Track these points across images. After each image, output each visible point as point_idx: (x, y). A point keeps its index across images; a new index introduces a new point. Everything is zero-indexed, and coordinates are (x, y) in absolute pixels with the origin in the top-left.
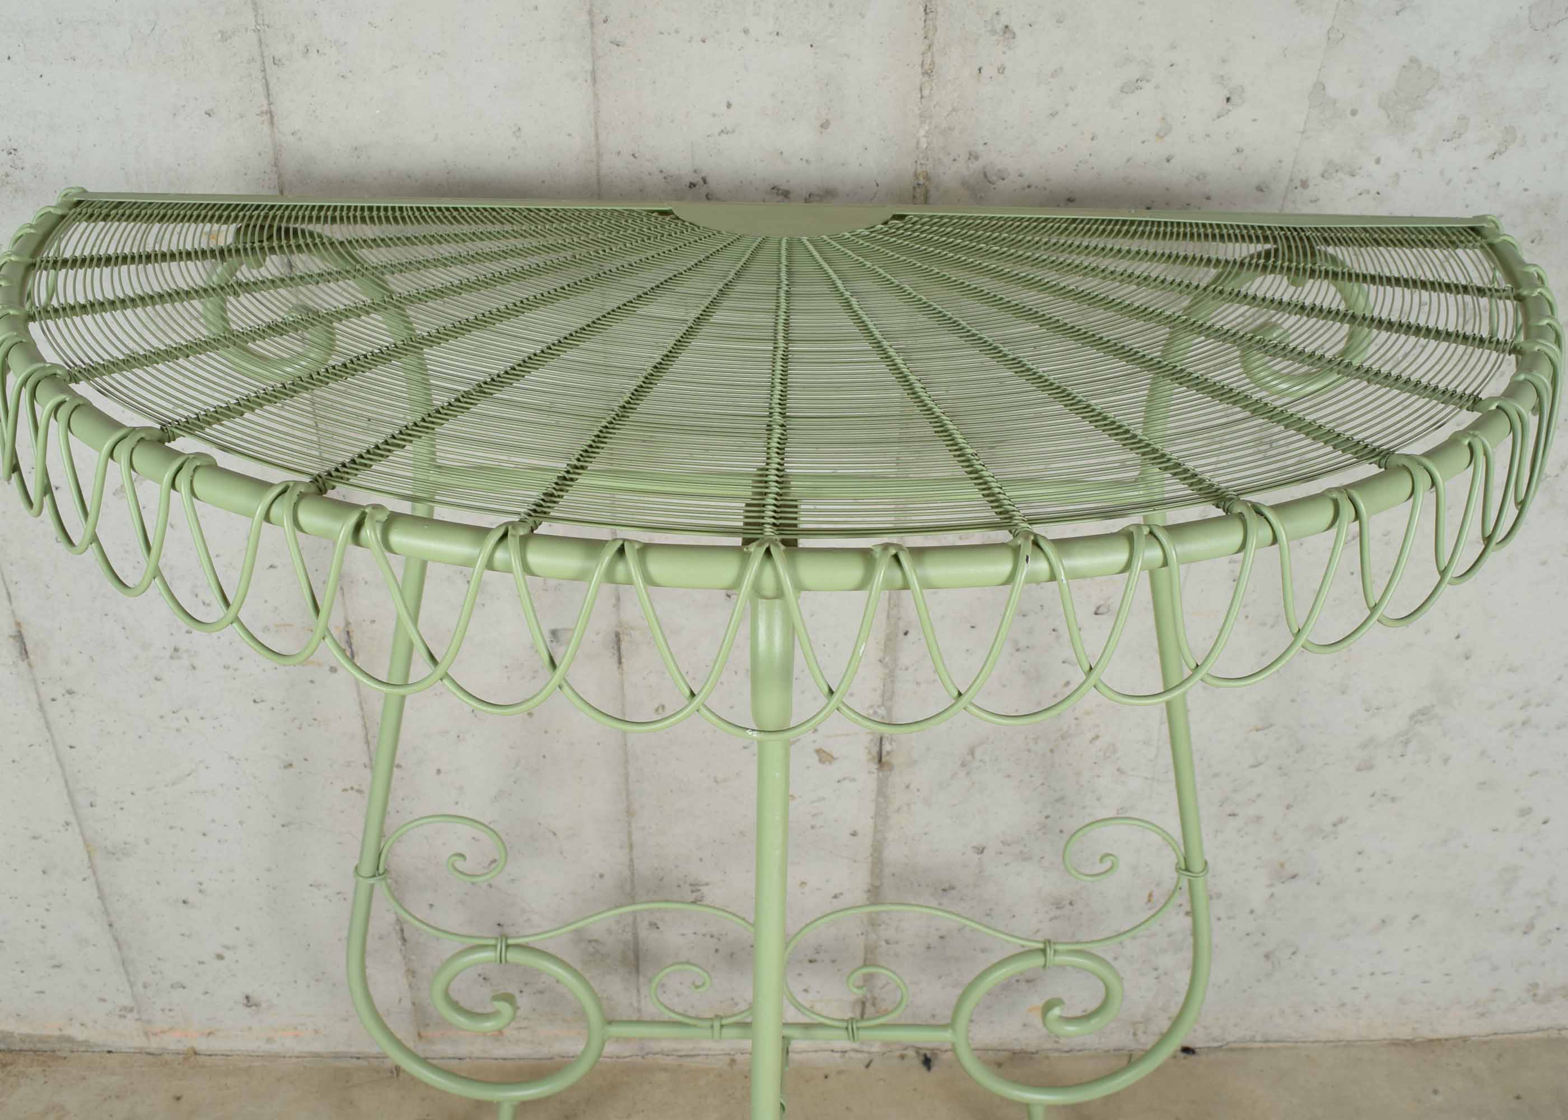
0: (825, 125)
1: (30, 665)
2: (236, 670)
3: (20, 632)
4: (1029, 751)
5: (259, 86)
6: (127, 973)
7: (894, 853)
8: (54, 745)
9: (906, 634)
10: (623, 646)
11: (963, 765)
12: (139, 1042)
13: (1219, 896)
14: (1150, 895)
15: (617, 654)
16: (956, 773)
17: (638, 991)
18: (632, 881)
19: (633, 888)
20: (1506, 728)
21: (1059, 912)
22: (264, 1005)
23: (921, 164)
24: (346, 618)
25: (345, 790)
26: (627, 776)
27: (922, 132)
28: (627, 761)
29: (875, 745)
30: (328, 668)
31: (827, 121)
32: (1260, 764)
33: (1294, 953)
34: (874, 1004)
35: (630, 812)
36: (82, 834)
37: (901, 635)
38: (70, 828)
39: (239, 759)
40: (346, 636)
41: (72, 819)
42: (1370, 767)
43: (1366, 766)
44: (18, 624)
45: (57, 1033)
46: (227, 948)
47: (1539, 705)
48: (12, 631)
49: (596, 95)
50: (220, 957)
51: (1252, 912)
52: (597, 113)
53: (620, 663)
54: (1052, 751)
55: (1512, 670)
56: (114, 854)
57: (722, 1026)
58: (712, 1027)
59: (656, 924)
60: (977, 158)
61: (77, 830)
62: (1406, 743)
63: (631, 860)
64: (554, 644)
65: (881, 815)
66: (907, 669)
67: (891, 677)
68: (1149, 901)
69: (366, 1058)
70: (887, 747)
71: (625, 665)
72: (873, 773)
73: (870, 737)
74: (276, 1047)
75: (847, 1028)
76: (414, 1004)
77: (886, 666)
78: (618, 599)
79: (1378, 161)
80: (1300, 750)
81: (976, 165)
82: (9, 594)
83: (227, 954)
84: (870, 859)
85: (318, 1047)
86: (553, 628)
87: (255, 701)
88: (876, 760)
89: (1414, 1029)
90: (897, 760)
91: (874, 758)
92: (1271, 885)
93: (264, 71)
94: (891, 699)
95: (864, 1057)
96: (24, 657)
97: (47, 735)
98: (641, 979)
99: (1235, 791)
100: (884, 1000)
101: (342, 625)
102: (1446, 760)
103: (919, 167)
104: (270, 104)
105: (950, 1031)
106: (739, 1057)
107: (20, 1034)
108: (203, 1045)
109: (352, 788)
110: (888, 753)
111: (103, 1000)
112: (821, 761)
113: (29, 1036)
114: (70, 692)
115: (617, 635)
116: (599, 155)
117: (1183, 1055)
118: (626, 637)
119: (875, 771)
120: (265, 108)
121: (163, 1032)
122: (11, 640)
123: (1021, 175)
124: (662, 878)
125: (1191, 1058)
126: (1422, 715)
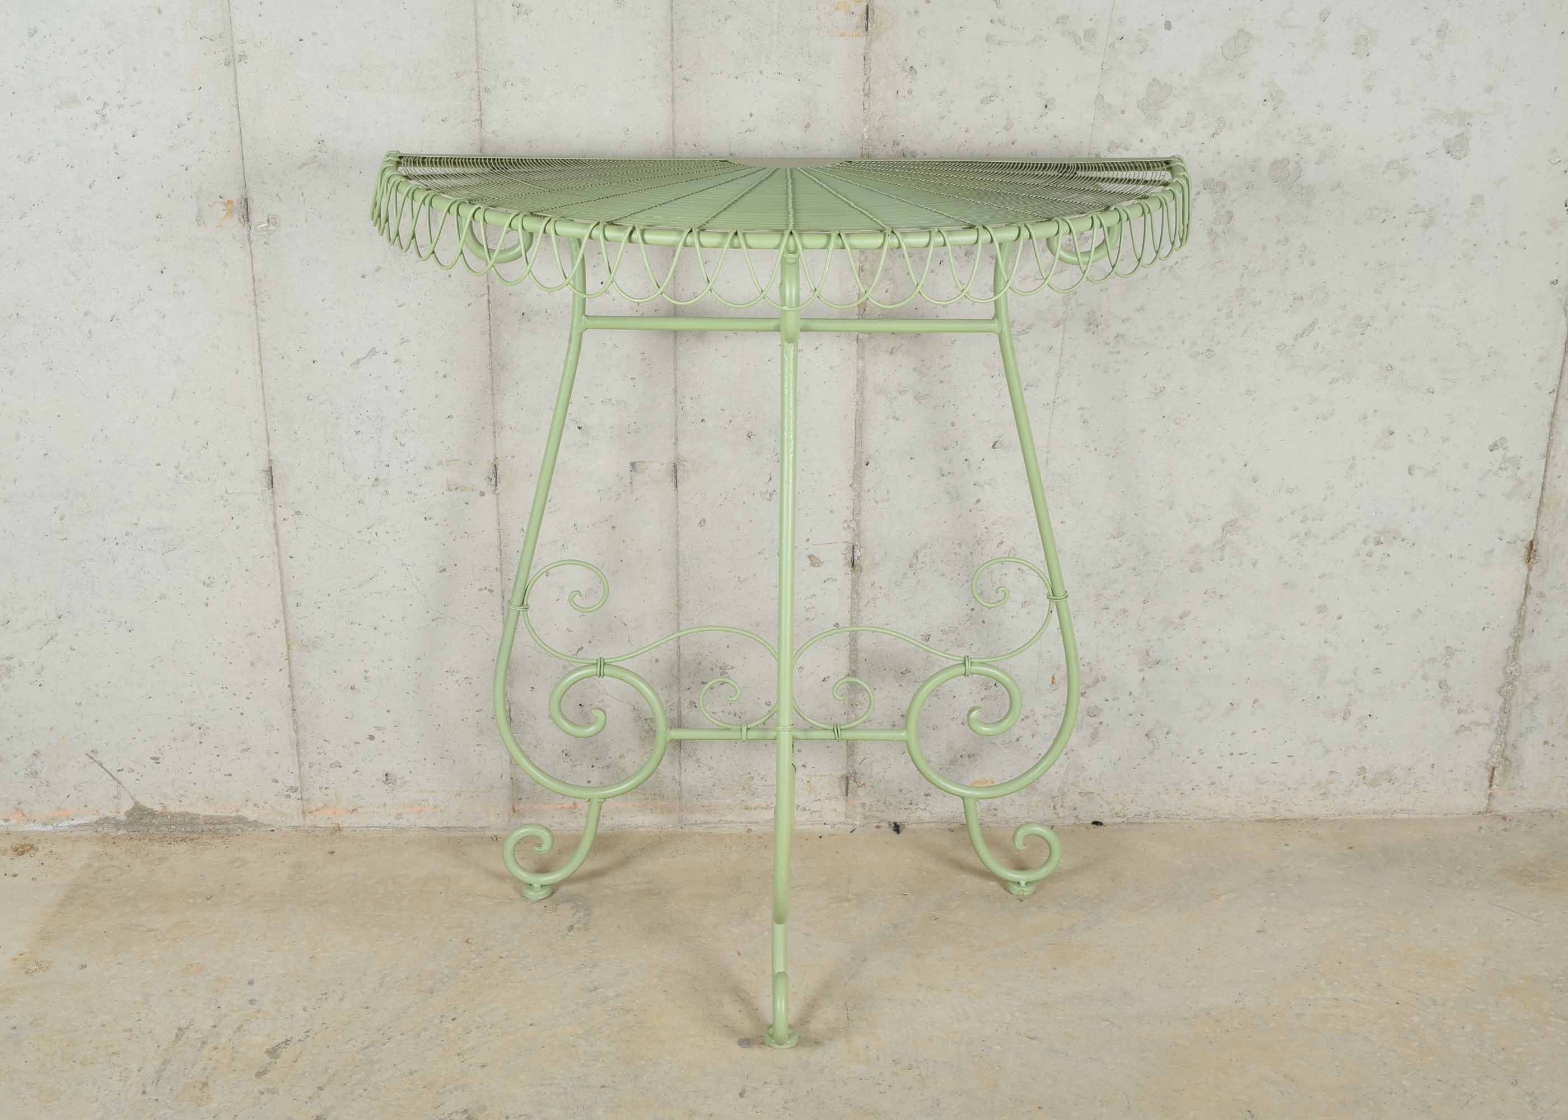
0: (807, 126)
1: (273, 492)
2: (416, 495)
3: (271, 468)
4: (955, 554)
5: (475, 105)
6: (299, 754)
7: (865, 641)
8: (279, 556)
9: (867, 464)
10: (678, 474)
11: (910, 566)
12: (298, 821)
13: (1104, 679)
14: (1053, 678)
15: (674, 480)
16: (906, 573)
17: (680, 764)
18: (679, 666)
19: (679, 671)
20: (1294, 538)
21: (986, 693)
22: (399, 782)
23: (866, 149)
24: (495, 455)
25: (480, 590)
26: (678, 576)
27: (865, 130)
28: (678, 564)
29: (850, 553)
30: (479, 492)
31: (809, 124)
32: (1120, 565)
33: (1168, 733)
34: (855, 781)
35: (679, 607)
36: (286, 629)
37: (864, 464)
38: (278, 625)
39: (409, 566)
40: (493, 468)
41: (281, 618)
42: (1200, 570)
43: (1196, 568)
44: (270, 461)
45: (233, 815)
46: (378, 728)
47: (1314, 520)
48: (266, 467)
49: (674, 110)
50: (372, 738)
51: (1131, 694)
52: (673, 121)
53: (676, 486)
54: (971, 553)
55: (1289, 491)
56: (307, 647)
57: (748, 729)
58: (741, 730)
59: (694, 703)
60: (898, 144)
61: (283, 627)
62: (1222, 549)
63: (679, 647)
64: (632, 473)
65: (855, 609)
66: (869, 490)
67: (858, 497)
68: (1053, 683)
69: (472, 829)
70: (857, 553)
71: (679, 488)
72: (848, 574)
73: (845, 546)
74: (402, 823)
75: (834, 730)
76: (512, 778)
77: (855, 490)
78: (677, 439)
79: (1141, 141)
80: (1147, 554)
81: (899, 148)
82: (268, 439)
83: (378, 735)
84: (848, 647)
85: (434, 822)
86: (633, 461)
87: (425, 518)
88: (851, 565)
89: (1273, 808)
90: (865, 563)
91: (848, 562)
92: (1142, 670)
93: (479, 95)
94: (859, 514)
95: (851, 828)
96: (270, 487)
97: (275, 548)
98: (683, 754)
99: (1104, 588)
100: (862, 774)
101: (492, 459)
102: (1254, 564)
103: (864, 150)
104: (481, 115)
105: (905, 731)
106: (754, 827)
107: (205, 817)
108: (346, 821)
109: (486, 588)
110: (859, 558)
111: (276, 781)
112: (813, 564)
113: (211, 817)
114: (298, 513)
115: (675, 466)
116: (675, 144)
117: (1094, 826)
118: (681, 467)
119: (850, 573)
120: (478, 117)
121: (317, 810)
122: (264, 474)
123: (925, 154)
124: (700, 662)
125: (1099, 827)
126: (1229, 527)
